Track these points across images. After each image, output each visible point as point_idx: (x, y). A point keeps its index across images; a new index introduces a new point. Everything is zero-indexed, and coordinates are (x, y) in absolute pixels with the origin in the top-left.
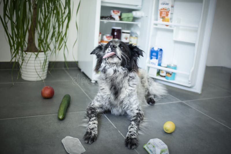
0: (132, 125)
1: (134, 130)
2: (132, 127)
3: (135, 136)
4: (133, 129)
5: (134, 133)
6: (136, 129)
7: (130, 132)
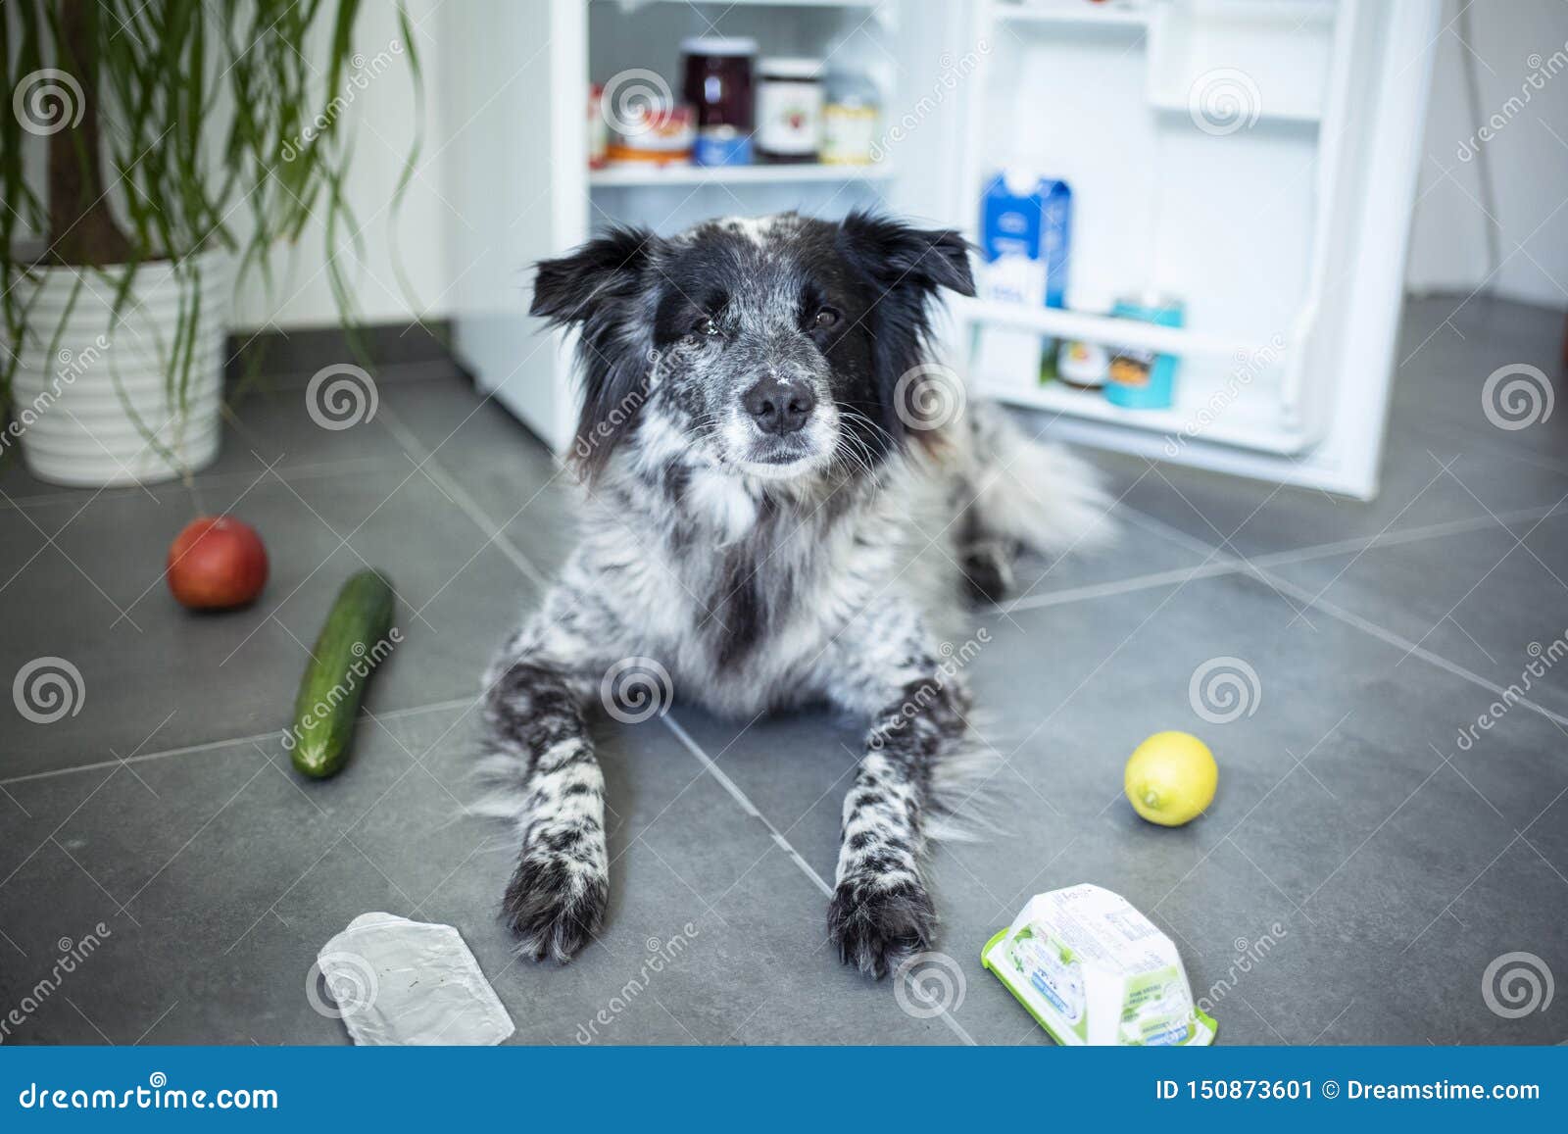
0: (872, 781)
1: (886, 821)
2: (867, 800)
3: (900, 866)
4: (883, 812)
5: (894, 842)
6: (902, 809)
7: (859, 842)
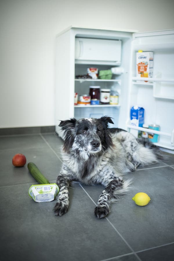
1: (103, 198)
